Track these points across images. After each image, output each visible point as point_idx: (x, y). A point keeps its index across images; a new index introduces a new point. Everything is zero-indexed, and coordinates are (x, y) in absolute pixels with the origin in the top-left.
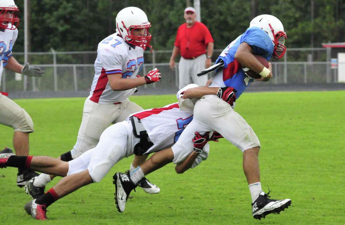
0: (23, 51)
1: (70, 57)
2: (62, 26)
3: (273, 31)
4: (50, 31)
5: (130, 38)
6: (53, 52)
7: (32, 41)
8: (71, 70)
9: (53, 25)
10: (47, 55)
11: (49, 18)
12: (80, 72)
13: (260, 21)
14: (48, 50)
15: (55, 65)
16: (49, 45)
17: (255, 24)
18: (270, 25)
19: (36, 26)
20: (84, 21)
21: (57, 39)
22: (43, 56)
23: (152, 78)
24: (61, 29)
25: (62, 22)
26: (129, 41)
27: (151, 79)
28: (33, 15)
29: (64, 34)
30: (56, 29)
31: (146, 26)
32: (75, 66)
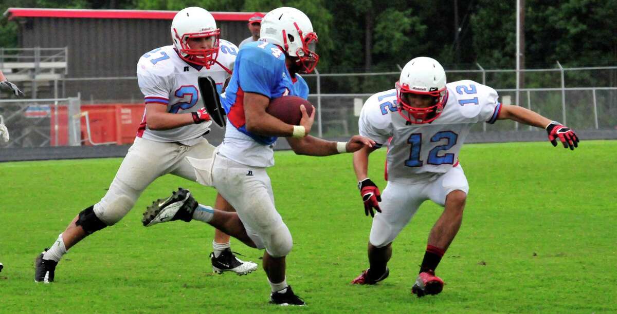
0: (514, 67)
1: (587, 76)
2: (576, 26)
3: (300, 34)
4: (556, 34)
5: (186, 53)
6: (561, 68)
7: (527, 52)
8: (588, 96)
9: (560, 25)
10: (551, 73)
11: (554, 14)
12: (603, 98)
13: (280, 19)
14: (552, 64)
15: (563, 89)
16: (554, 57)
17: (272, 23)
18: (295, 24)
19: (534, 27)
20: (609, 16)
21: (566, 48)
22: (544, 74)
23: (202, 115)
24: (573, 31)
25: (574, 19)
26: (186, 57)
27: (199, 116)
28: (530, 9)
29: (578, 40)
30: (566, 31)
31: (207, 34)
32: (594, 89)
